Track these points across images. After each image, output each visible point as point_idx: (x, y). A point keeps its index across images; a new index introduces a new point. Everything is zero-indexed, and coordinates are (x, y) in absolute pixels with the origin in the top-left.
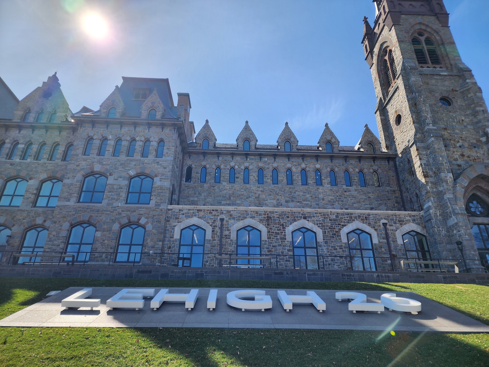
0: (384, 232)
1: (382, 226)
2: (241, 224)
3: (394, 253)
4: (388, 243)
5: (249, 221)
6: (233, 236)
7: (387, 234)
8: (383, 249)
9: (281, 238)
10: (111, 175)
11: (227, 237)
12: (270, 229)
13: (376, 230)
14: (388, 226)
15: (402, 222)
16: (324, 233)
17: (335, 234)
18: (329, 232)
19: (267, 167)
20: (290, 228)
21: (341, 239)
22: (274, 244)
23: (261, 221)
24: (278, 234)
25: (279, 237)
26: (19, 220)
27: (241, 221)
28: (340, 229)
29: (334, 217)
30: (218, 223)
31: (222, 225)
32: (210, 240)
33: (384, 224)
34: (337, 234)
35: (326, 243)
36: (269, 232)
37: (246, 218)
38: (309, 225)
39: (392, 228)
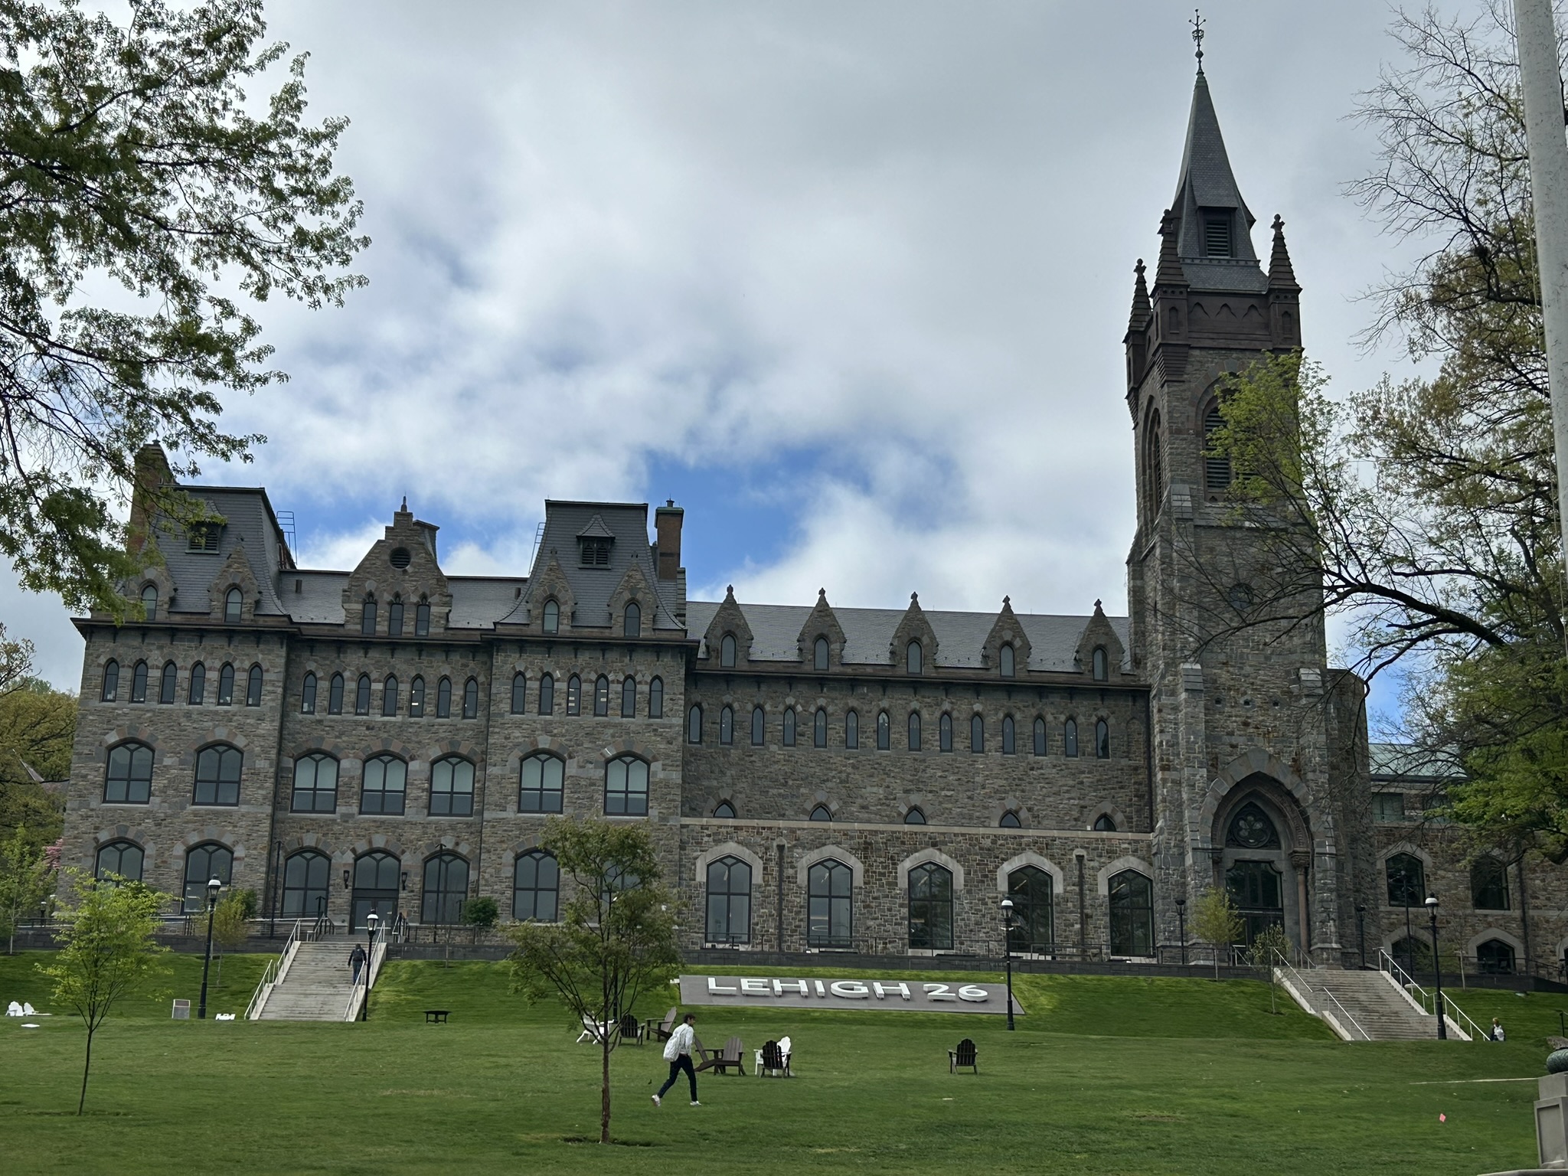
0: (1077, 873)
1: (1075, 861)
2: (814, 856)
3: (1088, 911)
4: (1081, 893)
5: (830, 851)
6: (802, 878)
7: (1081, 876)
8: (1070, 905)
9: (889, 884)
10: (571, 757)
11: (793, 879)
12: (870, 865)
13: (1062, 869)
14: (1085, 861)
15: (1112, 854)
16: (967, 873)
17: (986, 876)
18: (975, 871)
19: (866, 708)
20: (907, 864)
21: (996, 885)
22: (876, 894)
23: (853, 850)
24: (884, 874)
25: (884, 881)
26: (411, 842)
27: (816, 851)
28: (997, 867)
29: (987, 843)
30: (774, 853)
31: (781, 858)
32: (760, 886)
33: (1080, 858)
34: (989, 877)
35: (969, 892)
36: (867, 871)
37: (824, 845)
38: (942, 859)
39: (1092, 864)
